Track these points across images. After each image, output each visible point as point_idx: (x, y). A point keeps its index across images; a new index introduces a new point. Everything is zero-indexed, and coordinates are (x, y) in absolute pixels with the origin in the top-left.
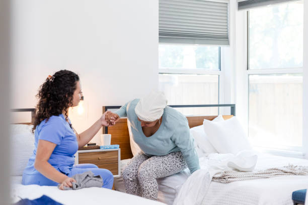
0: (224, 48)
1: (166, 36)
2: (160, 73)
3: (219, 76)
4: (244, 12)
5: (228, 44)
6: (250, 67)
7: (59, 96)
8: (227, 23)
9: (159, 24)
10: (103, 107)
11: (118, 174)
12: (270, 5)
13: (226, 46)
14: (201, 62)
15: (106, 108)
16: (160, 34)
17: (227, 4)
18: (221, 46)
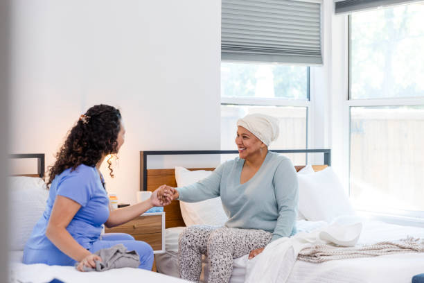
0: (315, 68)
1: (231, 50)
2: (222, 104)
3: (307, 108)
4: (343, 16)
5: (321, 62)
6: (352, 96)
7: (99, 142)
8: (319, 32)
9: (222, 33)
10: (141, 152)
11: (161, 249)
12: (381, 7)
13: (317, 65)
14: (282, 88)
15: (145, 155)
16: (223, 48)
17: (319, 4)
18: (310, 65)
